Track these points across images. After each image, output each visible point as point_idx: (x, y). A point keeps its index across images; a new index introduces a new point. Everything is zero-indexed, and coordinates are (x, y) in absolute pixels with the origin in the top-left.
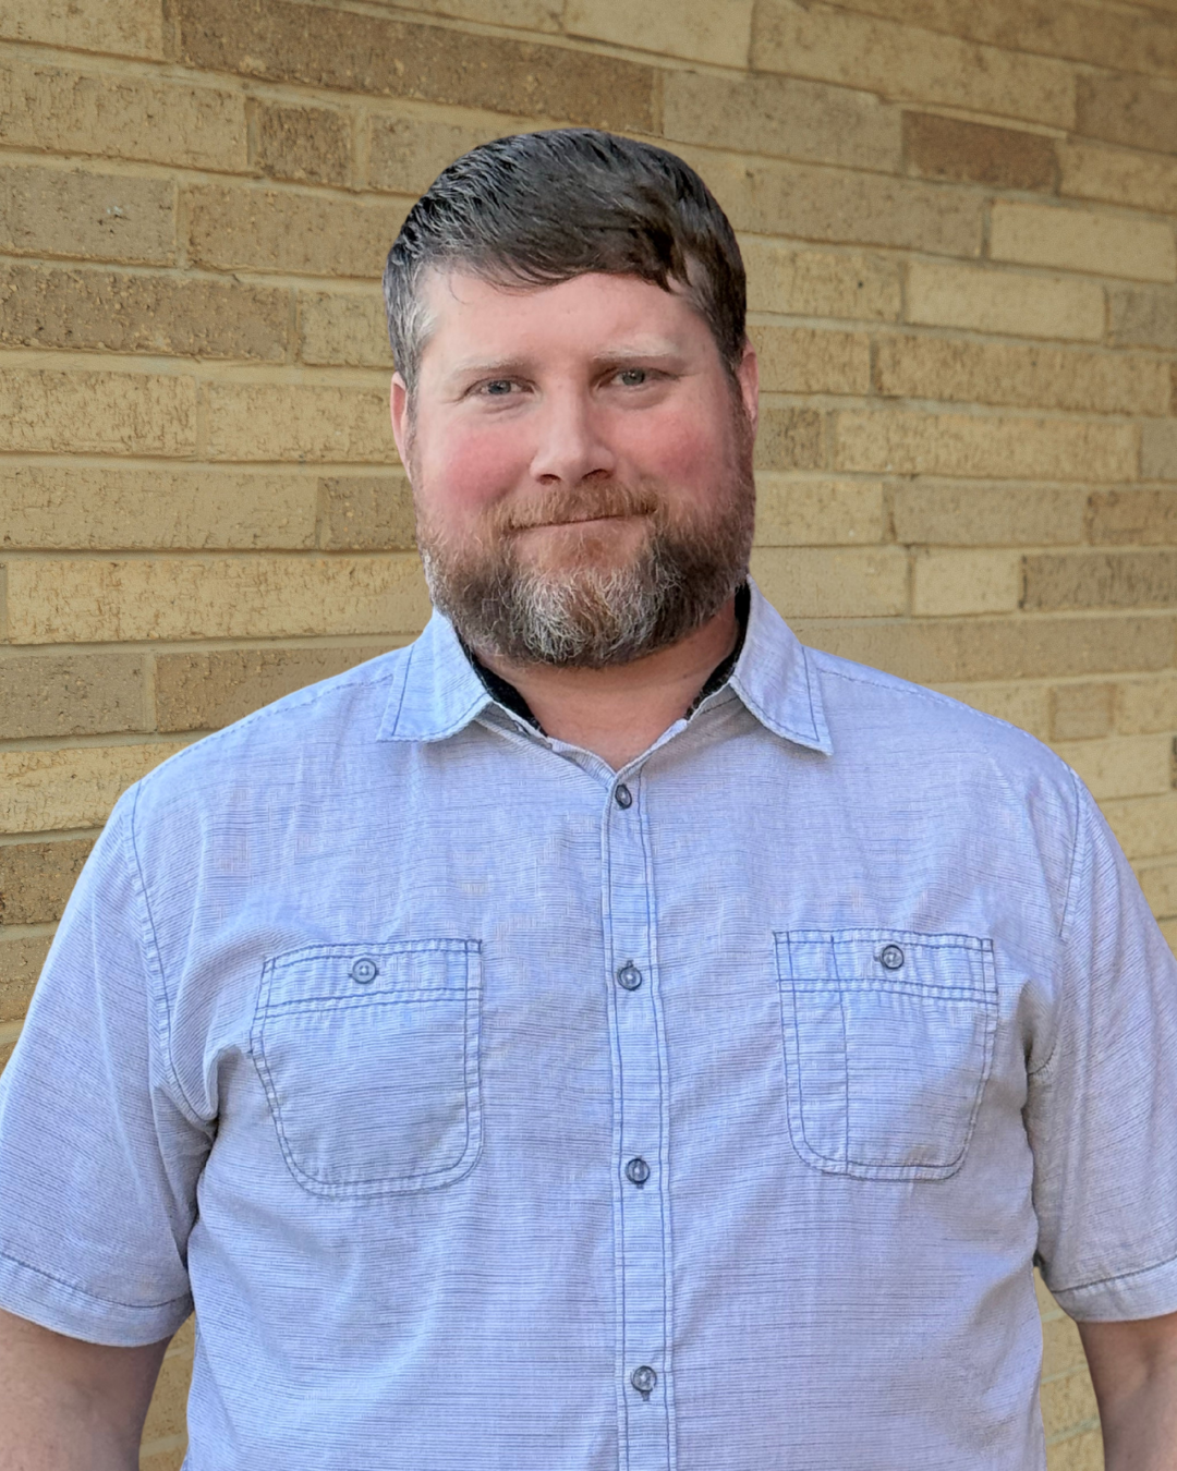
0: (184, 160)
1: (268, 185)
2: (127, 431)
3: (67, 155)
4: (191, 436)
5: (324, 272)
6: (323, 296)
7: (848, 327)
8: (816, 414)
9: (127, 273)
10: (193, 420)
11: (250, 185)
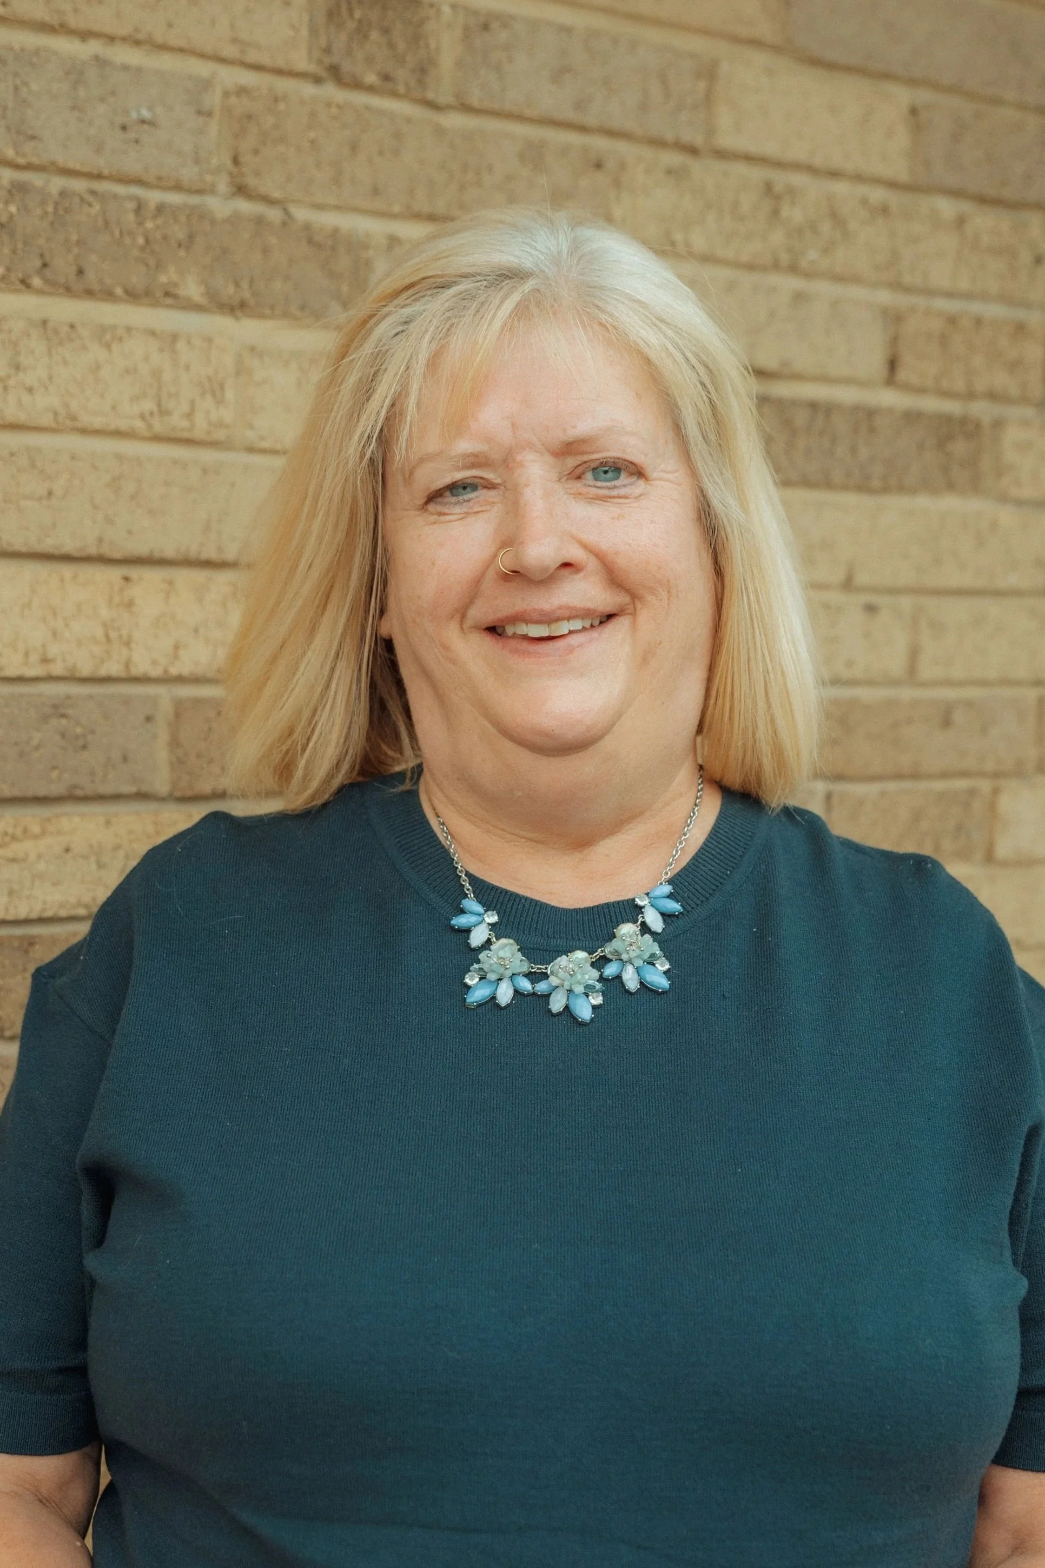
0: (230, 51)
1: (331, 91)
2: (148, 405)
3: (85, 35)
4: (227, 415)
5: (396, 209)
6: (394, 241)
7: (1021, 314)
8: (978, 426)
9: (154, 197)
10: (230, 395)
11: (309, 90)
